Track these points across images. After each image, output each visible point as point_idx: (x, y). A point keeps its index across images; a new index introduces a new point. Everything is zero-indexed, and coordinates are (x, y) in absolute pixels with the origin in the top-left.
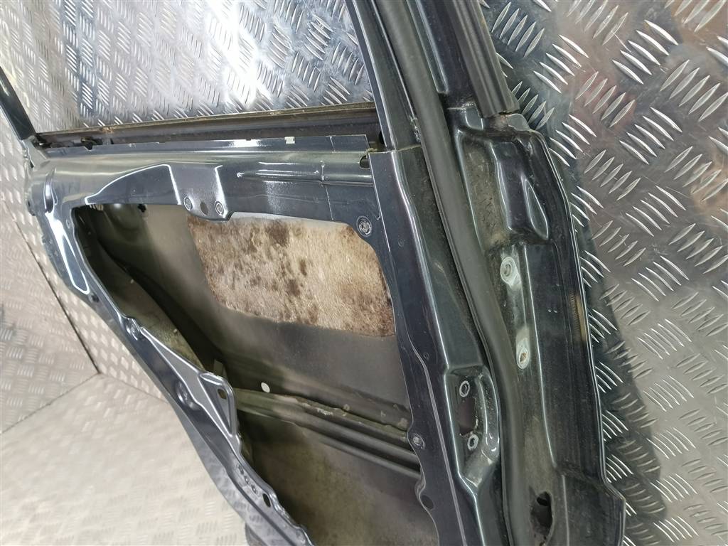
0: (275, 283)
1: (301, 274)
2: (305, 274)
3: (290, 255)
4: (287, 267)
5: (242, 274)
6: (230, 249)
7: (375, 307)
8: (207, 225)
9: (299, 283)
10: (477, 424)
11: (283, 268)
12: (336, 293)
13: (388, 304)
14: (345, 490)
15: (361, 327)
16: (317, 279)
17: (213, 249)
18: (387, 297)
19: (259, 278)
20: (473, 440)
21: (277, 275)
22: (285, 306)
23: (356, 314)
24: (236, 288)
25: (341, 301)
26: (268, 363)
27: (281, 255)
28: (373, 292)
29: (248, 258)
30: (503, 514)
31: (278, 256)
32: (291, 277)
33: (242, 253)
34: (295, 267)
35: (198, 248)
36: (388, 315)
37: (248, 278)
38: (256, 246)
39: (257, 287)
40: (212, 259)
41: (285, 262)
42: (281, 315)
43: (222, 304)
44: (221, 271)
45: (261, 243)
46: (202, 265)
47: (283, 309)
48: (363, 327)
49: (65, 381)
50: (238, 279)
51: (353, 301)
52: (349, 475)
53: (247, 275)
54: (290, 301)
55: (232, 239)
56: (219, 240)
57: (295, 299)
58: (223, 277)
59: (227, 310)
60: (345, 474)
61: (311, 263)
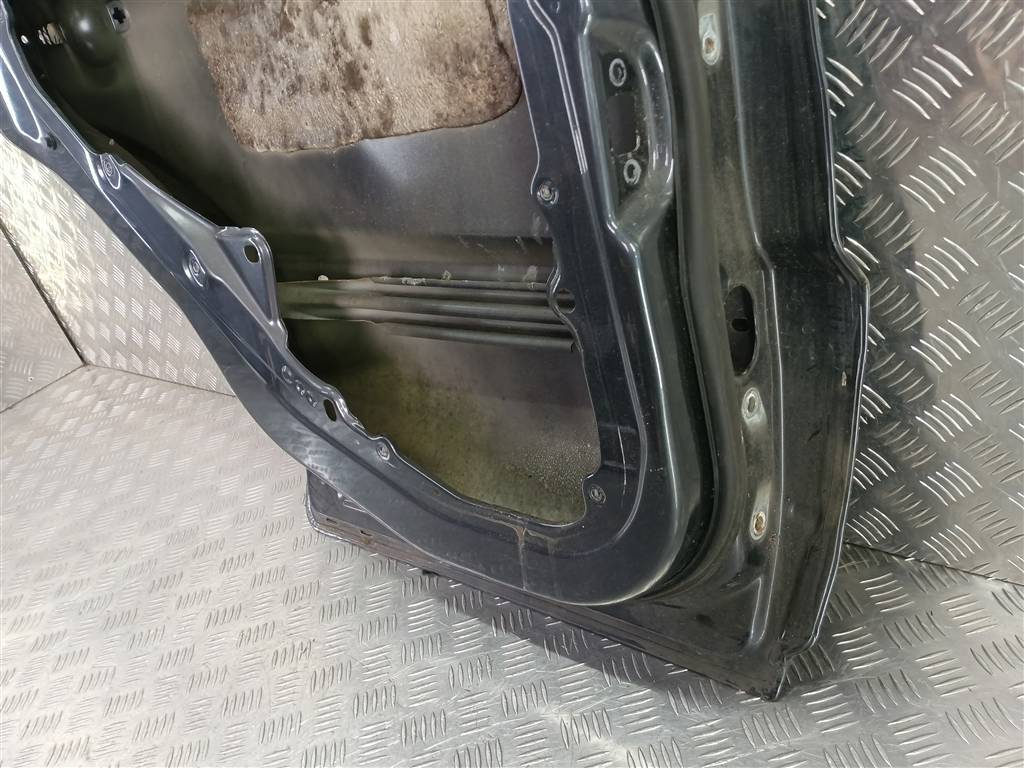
0: (325, 78)
1: (363, 46)
2: (368, 42)
3: (344, 16)
4: (341, 40)
5: (275, 80)
6: (252, 41)
7: (479, 63)
8: (217, 9)
9: (361, 64)
10: (638, 145)
11: (335, 45)
12: (417, 62)
13: (500, 51)
14: (451, 414)
15: (460, 111)
16: (389, 46)
17: (228, 51)
18: (497, 40)
19: (300, 79)
20: (631, 168)
21: (327, 61)
22: (343, 116)
23: (451, 91)
24: (267, 109)
25: (427, 73)
26: (324, 233)
27: (331, 22)
28: (475, 38)
29: (281, 47)
30: (680, 290)
31: (327, 25)
32: (349, 58)
33: (271, 41)
34: (354, 36)
35: (205, 57)
36: (500, 72)
37: (284, 83)
38: (292, 20)
39: (298, 97)
40: (229, 69)
41: (337, 32)
42: (338, 134)
43: (247, 149)
44: (243, 87)
45: (299, 11)
46: (214, 86)
47: (340, 123)
48: (464, 110)
49: (32, 375)
50: (269, 92)
51: (446, 65)
52: (456, 388)
53: (281, 80)
54: (350, 103)
55: (255, 19)
56: (236, 29)
57: (356, 97)
58: (246, 97)
59: (256, 157)
60: (449, 389)
61: (378, 18)
